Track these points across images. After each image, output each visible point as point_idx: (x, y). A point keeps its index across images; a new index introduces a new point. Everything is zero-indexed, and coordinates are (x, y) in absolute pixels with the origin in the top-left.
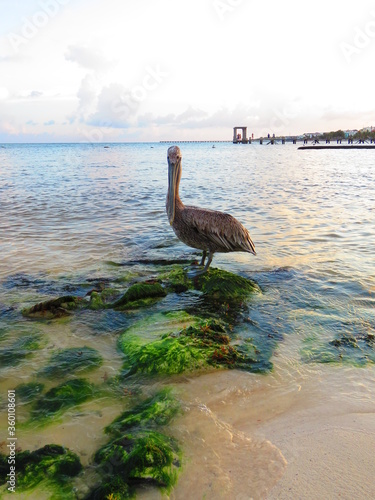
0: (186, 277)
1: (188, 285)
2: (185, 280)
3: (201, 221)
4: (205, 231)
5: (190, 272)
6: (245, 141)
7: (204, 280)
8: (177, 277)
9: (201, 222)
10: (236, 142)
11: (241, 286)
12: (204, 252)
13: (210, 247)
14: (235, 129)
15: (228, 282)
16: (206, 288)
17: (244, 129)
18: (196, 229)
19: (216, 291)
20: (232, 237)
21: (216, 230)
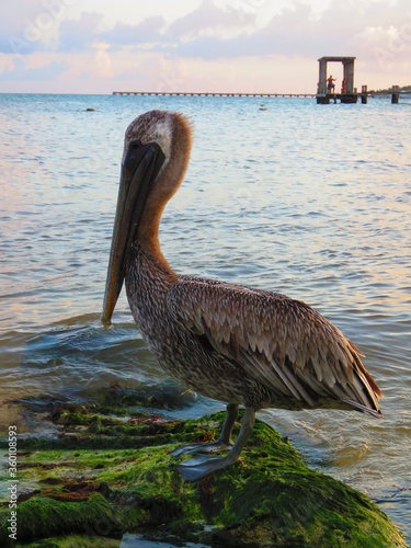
0: (176, 477)
1: (184, 498)
2: (176, 487)
3: (220, 319)
4: (232, 346)
5: (190, 463)
6: (348, 97)
7: (228, 486)
8: (150, 477)
9: (220, 322)
10: (324, 98)
11: (330, 505)
12: (231, 408)
13: (246, 391)
14: (323, 62)
15: (298, 492)
16: (234, 509)
17: (348, 63)
18: (204, 341)
19: (263, 518)
20: (309, 365)
21: (263, 345)
